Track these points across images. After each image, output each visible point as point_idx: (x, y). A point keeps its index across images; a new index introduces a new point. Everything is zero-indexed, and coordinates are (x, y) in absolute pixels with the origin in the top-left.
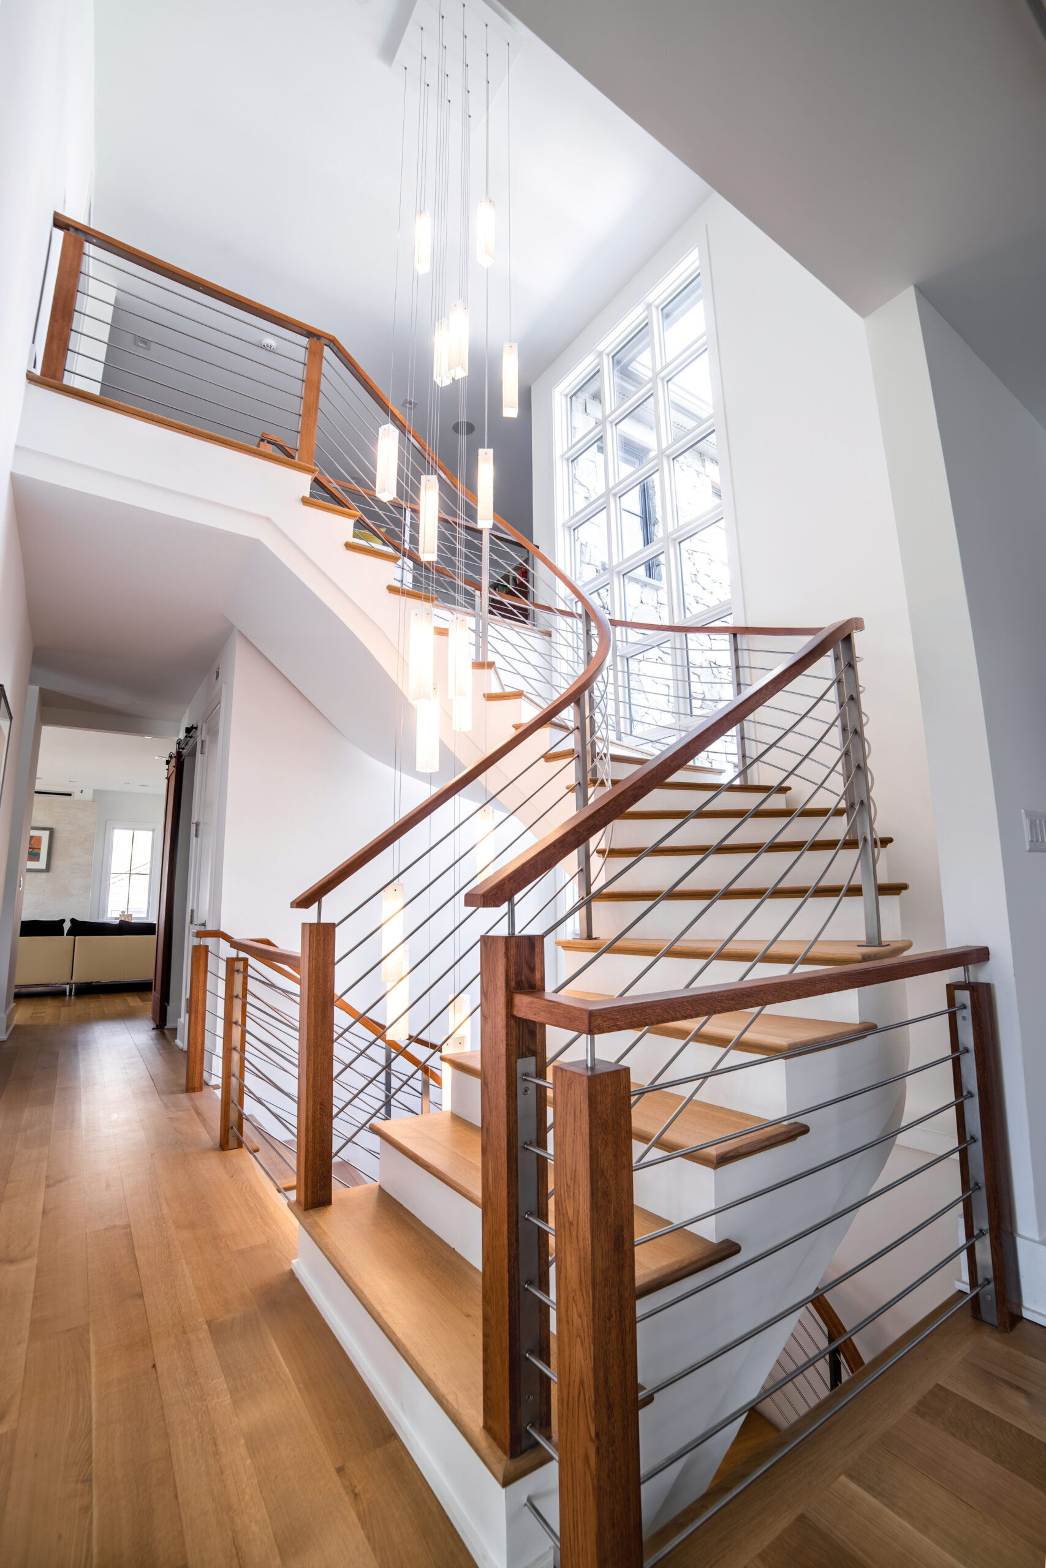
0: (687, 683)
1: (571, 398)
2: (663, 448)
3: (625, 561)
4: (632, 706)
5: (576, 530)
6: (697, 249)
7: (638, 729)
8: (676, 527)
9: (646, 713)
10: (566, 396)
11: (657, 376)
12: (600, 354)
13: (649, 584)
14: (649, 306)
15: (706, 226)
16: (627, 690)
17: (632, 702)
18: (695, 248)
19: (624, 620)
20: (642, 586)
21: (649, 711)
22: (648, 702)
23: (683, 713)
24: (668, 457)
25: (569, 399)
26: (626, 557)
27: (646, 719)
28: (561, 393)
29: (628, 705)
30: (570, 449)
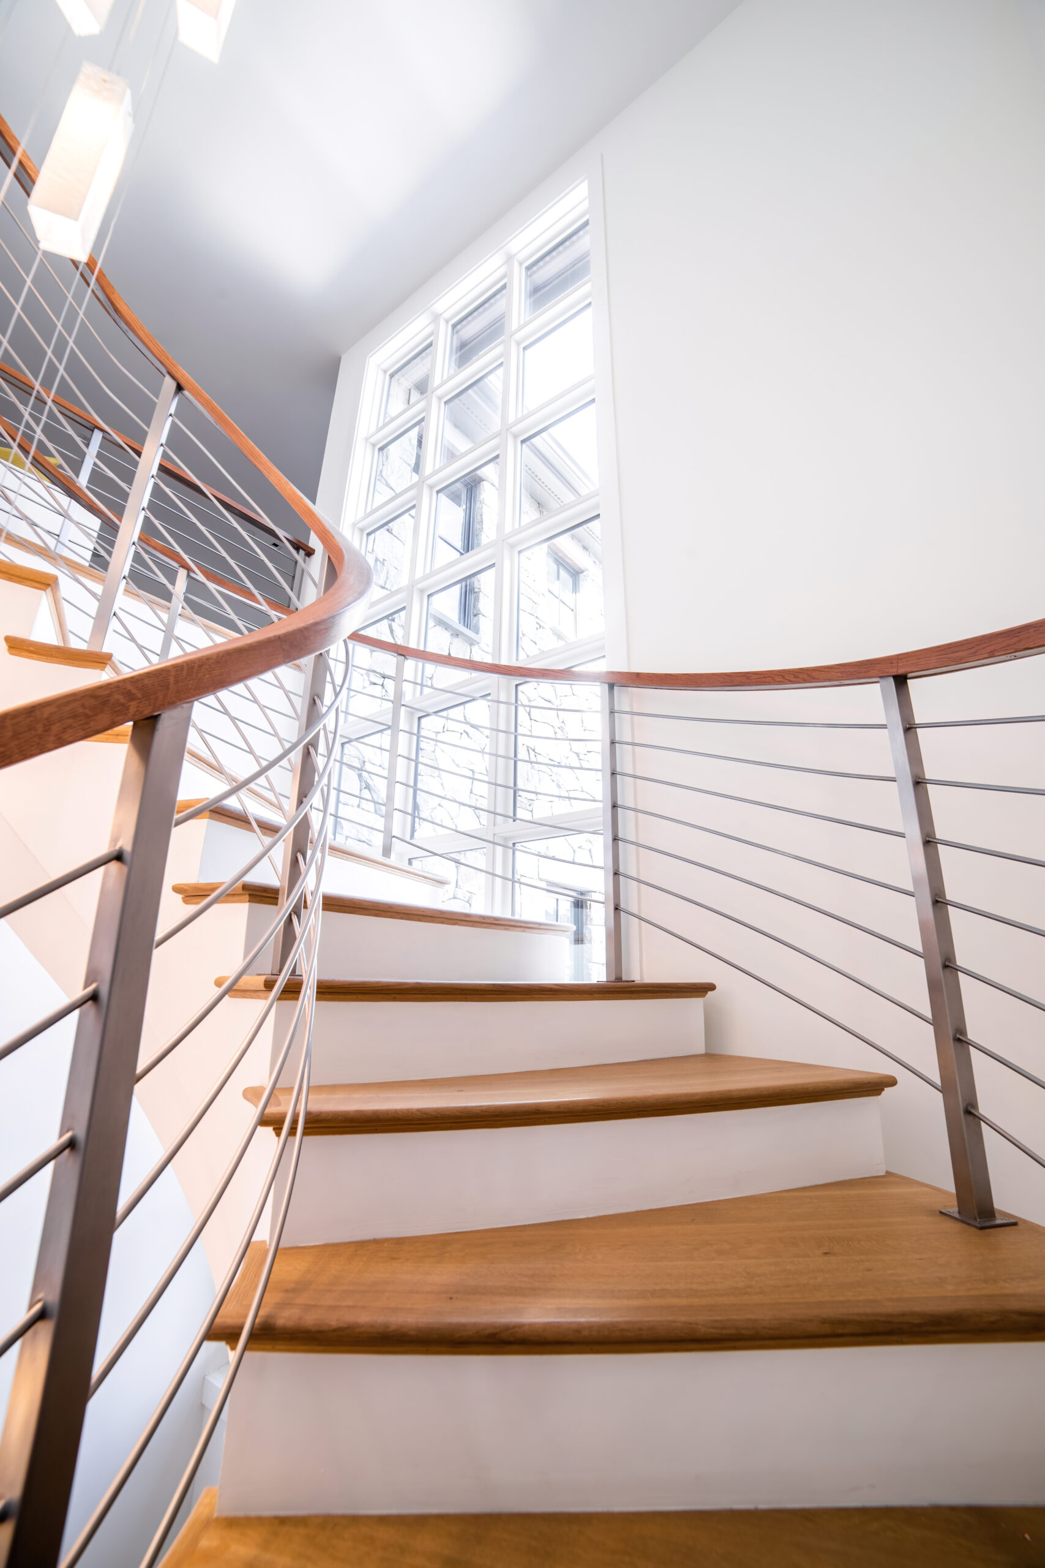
0: (513, 762)
1: (392, 376)
2: (509, 423)
3: (433, 573)
4: (418, 792)
5: (372, 537)
6: (586, 182)
7: (424, 832)
8: (517, 526)
9: (439, 805)
10: (385, 372)
11: (511, 336)
12: (436, 317)
13: (462, 634)
14: (510, 258)
15: (602, 156)
16: (413, 764)
17: (419, 786)
18: (584, 180)
19: (422, 648)
20: (452, 635)
21: (444, 802)
22: (444, 789)
23: (501, 812)
24: (515, 437)
25: (388, 377)
26: (437, 566)
27: (439, 816)
28: (379, 366)
29: (411, 790)
30: (379, 430)
